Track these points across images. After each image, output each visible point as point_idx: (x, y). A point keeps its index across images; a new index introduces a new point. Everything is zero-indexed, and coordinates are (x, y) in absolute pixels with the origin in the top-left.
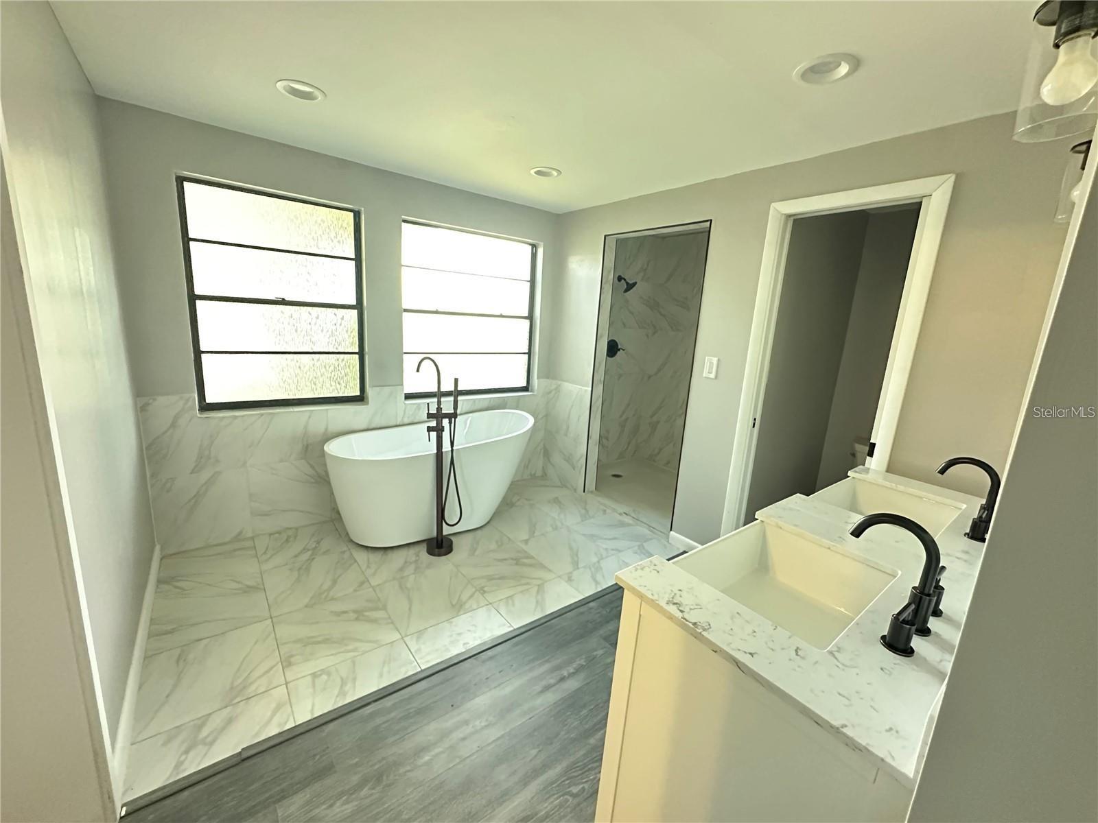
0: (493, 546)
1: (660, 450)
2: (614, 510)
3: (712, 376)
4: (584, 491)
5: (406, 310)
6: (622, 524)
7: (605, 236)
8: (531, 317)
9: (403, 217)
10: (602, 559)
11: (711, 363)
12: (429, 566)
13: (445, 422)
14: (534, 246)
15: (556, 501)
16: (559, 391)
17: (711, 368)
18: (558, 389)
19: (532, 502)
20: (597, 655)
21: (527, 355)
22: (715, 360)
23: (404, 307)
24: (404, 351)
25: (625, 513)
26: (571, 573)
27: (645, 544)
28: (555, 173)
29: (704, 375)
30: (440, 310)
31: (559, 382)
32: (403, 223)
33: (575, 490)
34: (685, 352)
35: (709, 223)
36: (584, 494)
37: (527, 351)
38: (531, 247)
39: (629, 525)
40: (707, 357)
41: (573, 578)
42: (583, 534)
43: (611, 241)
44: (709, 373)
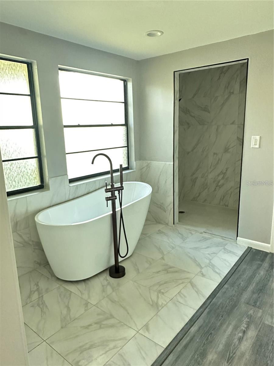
0: (147, 265)
1: (200, 194)
2: (196, 231)
3: (257, 146)
4: (174, 224)
5: (65, 126)
6: (206, 239)
7: (174, 72)
8: (126, 124)
9: (59, 66)
10: (211, 260)
11: (256, 140)
12: (119, 285)
13: (116, 193)
14: (125, 81)
15: (160, 232)
16: (149, 167)
17: (256, 142)
18: (148, 166)
19: (148, 235)
20: (251, 314)
21: (127, 148)
22: (258, 138)
23: (65, 124)
24: (66, 152)
25: (204, 232)
26: (201, 271)
27: (225, 247)
28: (159, 34)
29: (251, 147)
30: (81, 124)
31: (149, 162)
32: (59, 70)
33: (167, 224)
35: (247, 60)
36: (174, 225)
37: (127, 145)
38: (123, 82)
39: (209, 239)
40: (252, 136)
41: (204, 274)
42: (190, 248)
43: (177, 74)
44: (254, 145)
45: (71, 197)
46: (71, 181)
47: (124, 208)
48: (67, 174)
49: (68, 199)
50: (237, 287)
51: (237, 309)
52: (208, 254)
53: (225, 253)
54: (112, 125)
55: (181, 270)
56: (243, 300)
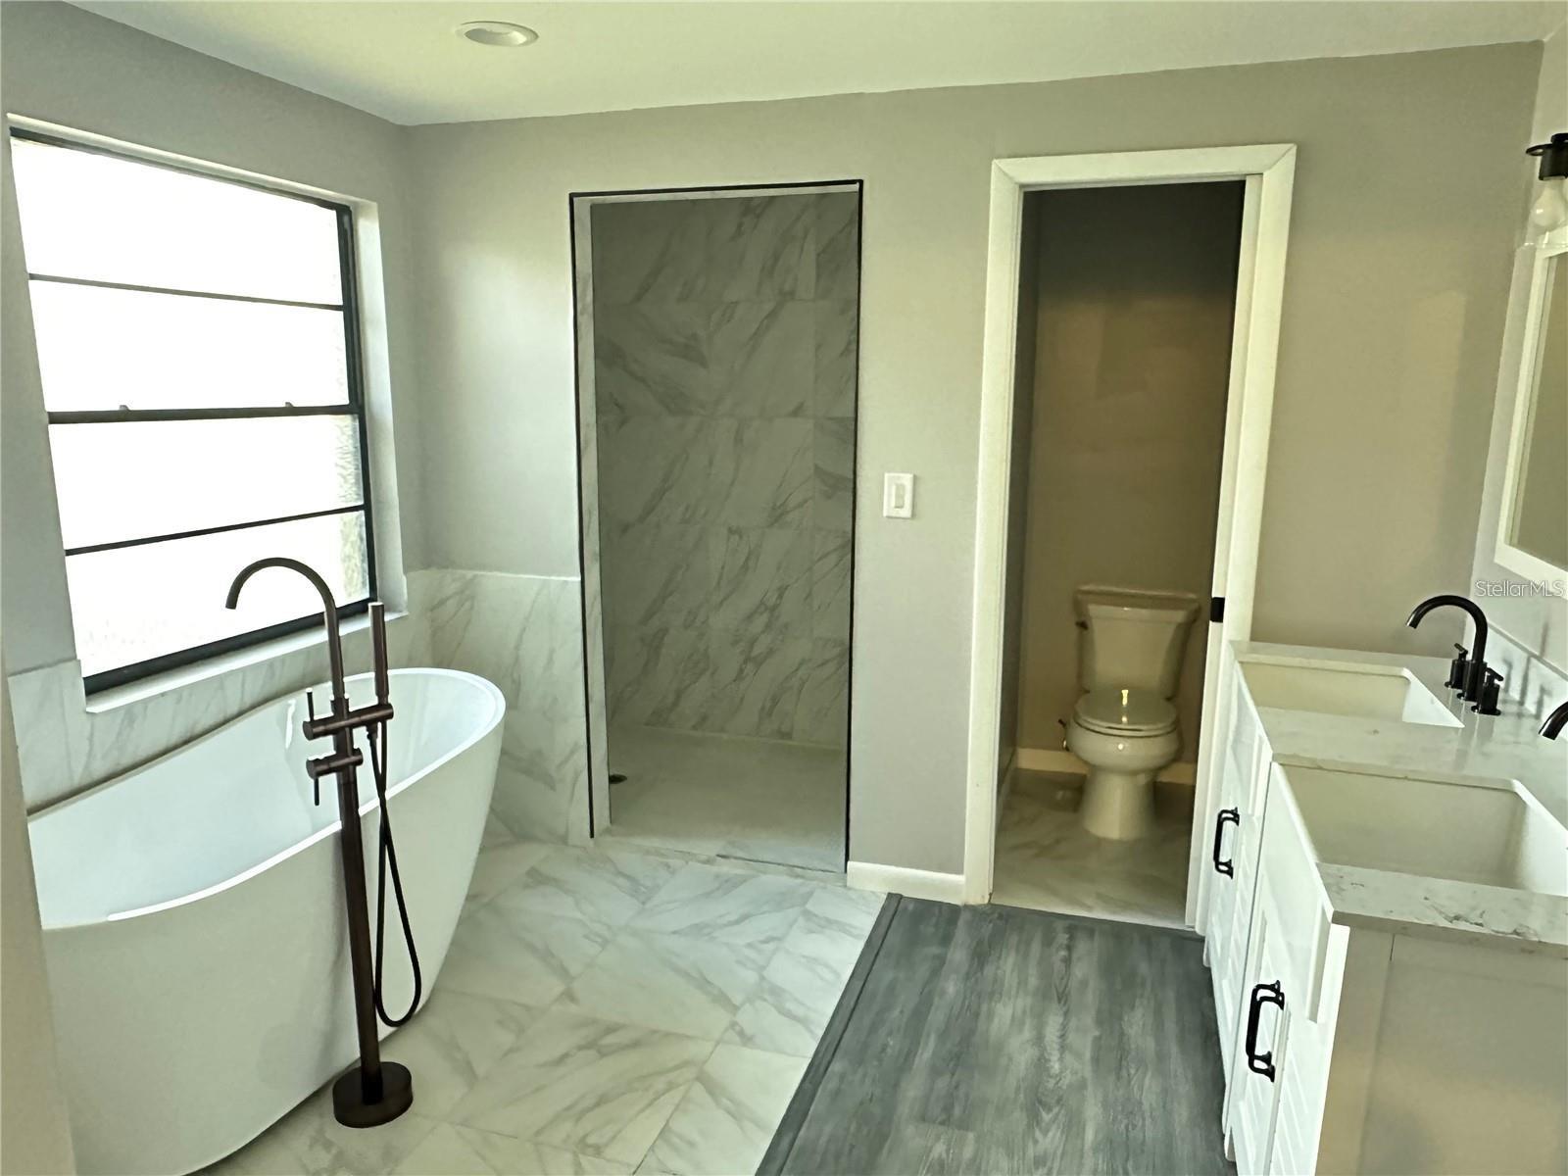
0: (506, 1038)
1: (679, 695)
2: (688, 856)
3: (906, 512)
4: (592, 835)
5: (58, 418)
6: (728, 885)
7: (572, 196)
8: (357, 405)
9: (10, 115)
10: (763, 968)
11: (900, 488)
14: (346, 218)
15: (537, 878)
16: (472, 598)
17: (900, 496)
18: (468, 594)
19: (486, 900)
20: (940, 1155)
21: (362, 512)
22: (907, 480)
23: (53, 404)
24: (67, 546)
25: (718, 856)
26: (733, 1025)
27: (809, 906)
28: (520, 38)
29: (885, 514)
30: (132, 407)
31: (470, 574)
32: (13, 141)
33: (564, 840)
34: (711, 463)
35: (857, 186)
36: (591, 842)
37: (361, 502)
38: (333, 213)
39: (744, 880)
40: (886, 475)
41: (748, 1031)
42: (675, 933)
43: (583, 207)
44: (896, 507)
45: (100, 769)
46: (99, 685)
47: (393, 798)
48: (74, 658)
49: (87, 781)
50: (875, 1063)
51: (890, 1151)
52: (750, 945)
53: (811, 932)
54: (290, 411)
55: (655, 1032)
56: (904, 1110)
